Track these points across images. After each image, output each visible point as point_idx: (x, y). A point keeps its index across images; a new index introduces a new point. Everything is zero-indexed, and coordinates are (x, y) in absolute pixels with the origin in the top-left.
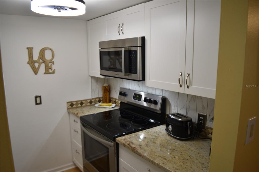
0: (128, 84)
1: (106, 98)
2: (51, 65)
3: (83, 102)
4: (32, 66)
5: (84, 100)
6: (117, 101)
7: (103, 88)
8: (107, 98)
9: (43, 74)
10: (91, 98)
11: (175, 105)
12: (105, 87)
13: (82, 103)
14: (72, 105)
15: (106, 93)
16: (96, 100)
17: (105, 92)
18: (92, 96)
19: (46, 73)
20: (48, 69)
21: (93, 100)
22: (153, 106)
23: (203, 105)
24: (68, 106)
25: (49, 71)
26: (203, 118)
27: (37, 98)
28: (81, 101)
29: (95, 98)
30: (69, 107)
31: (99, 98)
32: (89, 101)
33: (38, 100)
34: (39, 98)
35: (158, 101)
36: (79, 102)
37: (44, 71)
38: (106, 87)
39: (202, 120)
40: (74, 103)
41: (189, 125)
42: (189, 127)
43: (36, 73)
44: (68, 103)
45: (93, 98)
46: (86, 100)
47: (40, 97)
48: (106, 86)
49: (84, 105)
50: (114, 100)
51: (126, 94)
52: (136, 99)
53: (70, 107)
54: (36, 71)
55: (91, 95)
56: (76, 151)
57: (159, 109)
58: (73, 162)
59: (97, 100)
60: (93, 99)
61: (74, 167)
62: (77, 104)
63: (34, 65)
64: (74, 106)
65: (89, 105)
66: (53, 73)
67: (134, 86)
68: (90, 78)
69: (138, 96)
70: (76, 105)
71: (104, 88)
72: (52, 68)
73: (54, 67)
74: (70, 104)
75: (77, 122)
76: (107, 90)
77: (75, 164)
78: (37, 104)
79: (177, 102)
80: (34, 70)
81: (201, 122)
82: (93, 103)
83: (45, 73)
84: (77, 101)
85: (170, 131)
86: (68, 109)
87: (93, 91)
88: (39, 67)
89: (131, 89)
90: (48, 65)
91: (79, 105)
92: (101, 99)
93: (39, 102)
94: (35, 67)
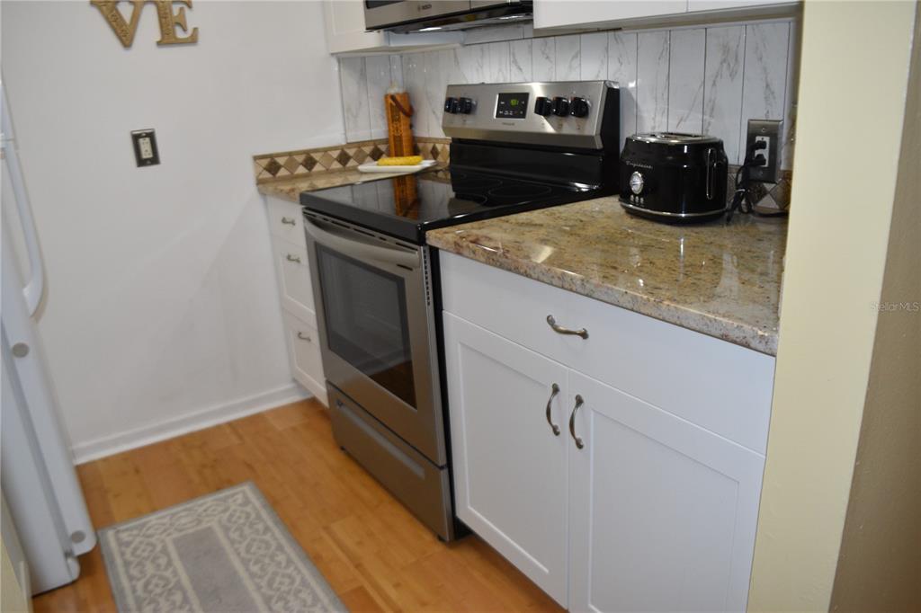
0: (477, 70)
1: (401, 141)
2: (181, 9)
3: (313, 155)
4: (109, 16)
5: (316, 151)
6: (439, 147)
7: (387, 102)
8: (404, 139)
9: (154, 45)
10: (344, 143)
11: (656, 109)
12: (393, 97)
13: (310, 163)
14: (273, 167)
15: (399, 120)
16: (361, 151)
17: (392, 116)
18: (345, 134)
19: (165, 41)
20: (170, 27)
21: (351, 152)
22: (570, 127)
23: (767, 86)
24: (260, 173)
25: (174, 33)
26: (767, 139)
27: (141, 140)
28: (307, 152)
29: (360, 145)
30: (261, 177)
31: (375, 142)
32: (335, 154)
33: (145, 150)
34: (148, 140)
35: (592, 103)
36: (300, 159)
37: (158, 37)
38: (398, 99)
39: (762, 145)
40: (281, 161)
41: (711, 160)
42: (712, 166)
43: (127, 42)
44: (256, 158)
45: (349, 141)
46: (326, 150)
47: (151, 136)
48: (398, 94)
49: (317, 168)
50: (430, 146)
51: (470, 103)
52: (507, 113)
53: (267, 175)
54: (125, 35)
55: (343, 132)
56: (300, 333)
57: (594, 134)
58: (295, 380)
59: (368, 150)
60: (350, 145)
61: (297, 398)
62: (291, 165)
63: (117, 11)
64: (283, 172)
65: (339, 171)
66: (193, 40)
67: (500, 70)
68: (334, 62)
69: (514, 102)
70: (287, 166)
71: (390, 101)
72: (185, 22)
73: (192, 19)
74: (265, 162)
75: (293, 223)
76: (401, 109)
77: (299, 386)
78: (141, 162)
79: (666, 96)
80: (119, 31)
81: (759, 156)
82: (351, 163)
83: (159, 44)
84: (290, 154)
85: (635, 195)
86: (260, 182)
87: (348, 113)
88: (136, 17)
89: (488, 81)
90: (168, 11)
91: (301, 170)
92: (383, 148)
93: (151, 156)
94: (121, 17)
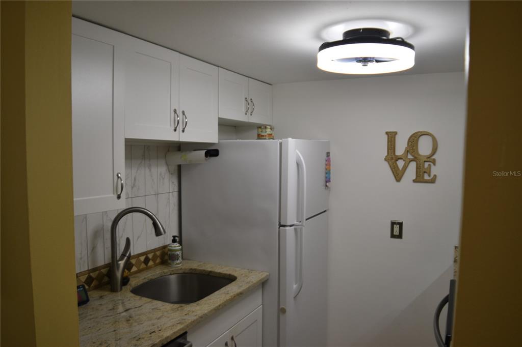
2: (430, 165)
4: (392, 166)
9: (411, 181)
19: (417, 180)
20: (421, 173)
25: (423, 176)
27: (395, 226)
33: (396, 230)
34: (398, 226)
37: (414, 177)
43: (398, 179)
47: (401, 224)
54: (398, 175)
63: (397, 164)
66: (433, 181)
72: (430, 172)
73: (434, 170)
78: (393, 236)
80: (396, 173)
83: (414, 181)
90: (422, 165)
93: (398, 234)
94: (398, 167)
